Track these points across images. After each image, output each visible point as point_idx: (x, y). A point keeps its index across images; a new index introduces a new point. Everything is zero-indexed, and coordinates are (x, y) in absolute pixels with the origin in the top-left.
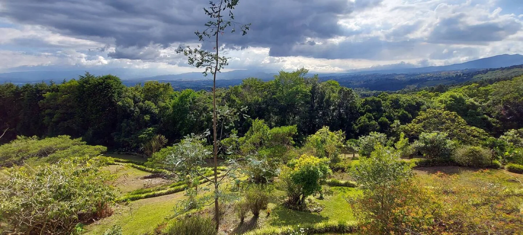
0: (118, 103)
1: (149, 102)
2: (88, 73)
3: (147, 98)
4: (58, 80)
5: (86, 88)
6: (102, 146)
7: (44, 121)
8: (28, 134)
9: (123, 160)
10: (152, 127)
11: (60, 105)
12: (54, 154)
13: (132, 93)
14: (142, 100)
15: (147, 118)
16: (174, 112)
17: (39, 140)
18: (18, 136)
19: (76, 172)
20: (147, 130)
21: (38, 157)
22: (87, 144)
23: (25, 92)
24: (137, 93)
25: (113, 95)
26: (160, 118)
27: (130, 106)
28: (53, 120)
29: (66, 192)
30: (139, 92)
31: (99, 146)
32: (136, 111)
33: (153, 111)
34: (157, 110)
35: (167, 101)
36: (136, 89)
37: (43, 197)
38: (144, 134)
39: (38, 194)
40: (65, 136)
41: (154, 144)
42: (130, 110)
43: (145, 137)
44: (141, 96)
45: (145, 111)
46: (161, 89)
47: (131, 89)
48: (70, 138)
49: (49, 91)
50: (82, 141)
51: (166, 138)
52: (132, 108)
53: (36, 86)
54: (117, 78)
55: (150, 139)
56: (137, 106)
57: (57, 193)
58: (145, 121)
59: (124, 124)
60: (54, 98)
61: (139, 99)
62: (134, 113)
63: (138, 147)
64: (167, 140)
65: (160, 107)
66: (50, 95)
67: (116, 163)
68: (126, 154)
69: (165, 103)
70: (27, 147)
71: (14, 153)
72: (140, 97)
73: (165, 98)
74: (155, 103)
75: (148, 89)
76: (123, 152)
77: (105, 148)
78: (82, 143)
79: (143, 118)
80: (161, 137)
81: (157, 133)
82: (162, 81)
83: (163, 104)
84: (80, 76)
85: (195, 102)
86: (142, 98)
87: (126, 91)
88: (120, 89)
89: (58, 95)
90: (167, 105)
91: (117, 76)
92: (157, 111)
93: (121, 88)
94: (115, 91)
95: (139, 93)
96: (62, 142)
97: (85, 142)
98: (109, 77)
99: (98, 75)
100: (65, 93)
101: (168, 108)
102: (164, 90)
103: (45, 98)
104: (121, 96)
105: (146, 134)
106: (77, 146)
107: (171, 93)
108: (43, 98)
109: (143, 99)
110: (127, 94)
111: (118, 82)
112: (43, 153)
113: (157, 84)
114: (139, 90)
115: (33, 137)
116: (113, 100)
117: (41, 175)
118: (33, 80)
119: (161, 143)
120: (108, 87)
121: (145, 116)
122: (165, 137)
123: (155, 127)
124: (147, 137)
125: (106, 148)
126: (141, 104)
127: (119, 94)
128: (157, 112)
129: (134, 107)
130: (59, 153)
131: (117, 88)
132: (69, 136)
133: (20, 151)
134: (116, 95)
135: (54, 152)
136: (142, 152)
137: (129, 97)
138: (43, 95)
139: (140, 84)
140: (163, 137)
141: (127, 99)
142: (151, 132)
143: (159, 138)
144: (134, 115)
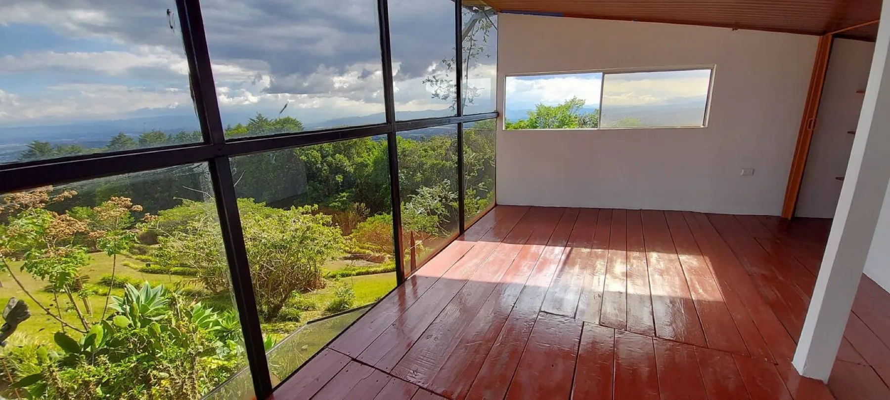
0: (300, 158)
1: (342, 156)
2: (260, 115)
3: (336, 151)
10: (347, 193)
14: (331, 153)
15: (339, 178)
16: (375, 170)
20: (339, 196)
26: (356, 179)
27: (317, 162)
32: (325, 170)
33: (347, 169)
35: (365, 155)
38: (336, 202)
42: (316, 167)
43: (337, 206)
45: (337, 169)
51: (368, 206)
52: (319, 165)
54: (297, 122)
55: (346, 209)
56: (325, 161)
58: (337, 184)
61: (327, 151)
62: (322, 171)
64: (368, 210)
65: (355, 164)
69: (362, 157)
72: (328, 149)
73: (360, 151)
74: (349, 158)
79: (334, 179)
80: (360, 205)
81: (355, 201)
83: (360, 160)
84: (250, 120)
85: (405, 156)
86: (331, 151)
90: (365, 161)
91: (298, 120)
92: (351, 169)
98: (287, 121)
99: (272, 117)
101: (366, 166)
105: (339, 201)
111: (299, 127)
116: (294, 153)
119: (361, 213)
121: (336, 176)
122: (366, 205)
123: (349, 192)
124: (341, 205)
126: (330, 159)
128: (352, 170)
129: (322, 163)
140: (363, 205)
141: (313, 152)
142: (345, 199)
143: (358, 206)
144: (322, 174)
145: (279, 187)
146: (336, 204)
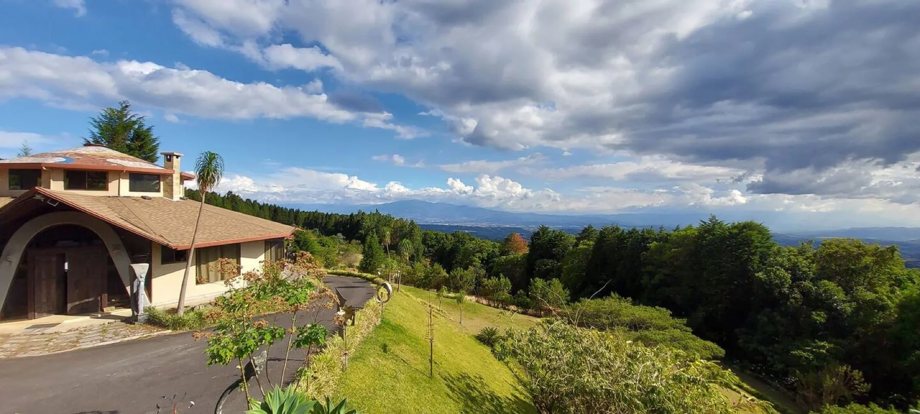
0: (757, 275)
1: (831, 285)
2: (714, 217)
3: (823, 274)
4: (669, 225)
5: (706, 240)
6: (716, 346)
7: (642, 281)
8: (623, 294)
9: (748, 387)
10: (830, 343)
11: (665, 262)
12: (647, 333)
13: (789, 260)
14: (812, 275)
15: (819, 317)
16: (901, 319)
17: (634, 305)
18: (612, 293)
19: (679, 376)
20: (814, 344)
21: (628, 329)
22: (693, 333)
23: (630, 238)
24: (801, 259)
25: (750, 258)
26: (856, 325)
27: (783, 284)
28: (653, 282)
29: (659, 403)
30: (805, 259)
31: (712, 344)
32: (794, 298)
33: (838, 306)
34: (850, 306)
35: (884, 290)
36: (801, 252)
37: (629, 393)
38: (804, 351)
39: (625, 385)
40: (664, 309)
41: (829, 382)
42: (780, 292)
43: (807, 358)
44: (809, 268)
45: (815, 302)
46: (868, 260)
47: (789, 252)
48: (671, 315)
49: (656, 240)
50: (687, 325)
51: (867, 381)
52: (786, 290)
53: (643, 232)
54: (763, 228)
55: (821, 368)
56: (798, 286)
57: (648, 397)
58: (813, 323)
59: (763, 318)
60: (659, 251)
61: (804, 272)
62: (788, 299)
63: (786, 374)
64: (868, 386)
65: (857, 301)
66: (656, 246)
67: (734, 387)
68: (758, 378)
69: (876, 292)
70: (620, 310)
71: (605, 313)
72: (807, 269)
73: (875, 281)
74: (845, 289)
75: (830, 255)
76: (751, 370)
77: (721, 352)
78: (685, 328)
79: (809, 317)
80: (851, 371)
81: (843, 360)
82: (871, 242)
83: (870, 296)
84: (702, 221)
86: (811, 273)
87: (778, 253)
88: (765, 250)
89: (665, 247)
90: (882, 300)
91: (765, 225)
92: (848, 308)
93: (768, 248)
94: (756, 252)
95: (805, 261)
96: (660, 318)
97: (690, 328)
98: (748, 226)
99: (729, 221)
100: (676, 246)
101: (883, 308)
102: (876, 263)
103: (649, 249)
104: (765, 262)
105: (812, 352)
106: (679, 330)
107: (897, 270)
108: (647, 249)
109: (814, 274)
110: (779, 259)
111: (764, 234)
112: (635, 326)
113: (859, 247)
114: (809, 254)
115: (628, 298)
116: (750, 267)
117: (633, 358)
118: (640, 225)
119: (852, 387)
120: (747, 242)
121: (814, 313)
122: (864, 376)
123: (835, 344)
124: (813, 360)
125: (723, 351)
126: (807, 284)
127: (763, 257)
128: (849, 310)
129: (791, 288)
130: (651, 333)
131: (761, 247)
132: (670, 312)
133: (611, 313)
134: (756, 258)
135: (647, 328)
136: (792, 388)
137: (781, 266)
138: (648, 245)
139: (811, 242)
140: (857, 374)
141: (778, 269)
142: (824, 351)
143: (846, 373)
144: (788, 303)
145: (720, 306)
146: (805, 354)
